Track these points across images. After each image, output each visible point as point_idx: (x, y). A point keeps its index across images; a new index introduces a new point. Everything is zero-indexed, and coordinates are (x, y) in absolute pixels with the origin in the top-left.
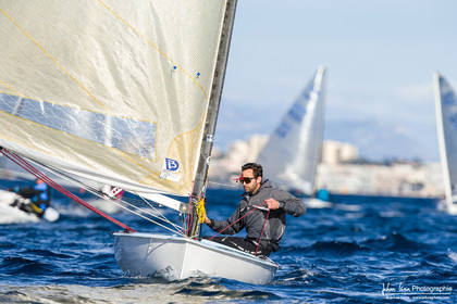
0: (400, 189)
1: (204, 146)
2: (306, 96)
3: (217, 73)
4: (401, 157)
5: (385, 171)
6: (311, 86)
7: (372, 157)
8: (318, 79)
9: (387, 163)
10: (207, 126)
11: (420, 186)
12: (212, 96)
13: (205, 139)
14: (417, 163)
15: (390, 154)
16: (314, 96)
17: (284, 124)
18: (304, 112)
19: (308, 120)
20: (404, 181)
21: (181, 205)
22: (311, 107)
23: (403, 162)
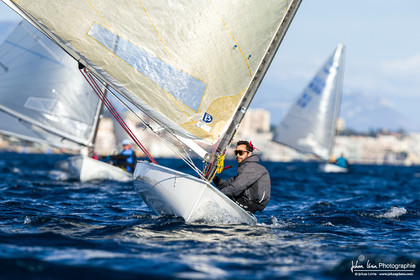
0: (385, 158)
1: (237, 114)
2: (327, 71)
3: (264, 62)
4: (386, 129)
5: (370, 142)
6: (330, 62)
7: (359, 129)
8: (338, 55)
9: (373, 135)
10: (245, 100)
11: (404, 155)
12: (255, 78)
13: (239, 109)
14: (401, 134)
15: (376, 126)
16: (333, 71)
17: (305, 96)
18: (324, 85)
19: (327, 93)
20: (389, 151)
21: (207, 155)
22: (330, 80)
23: (389, 134)
